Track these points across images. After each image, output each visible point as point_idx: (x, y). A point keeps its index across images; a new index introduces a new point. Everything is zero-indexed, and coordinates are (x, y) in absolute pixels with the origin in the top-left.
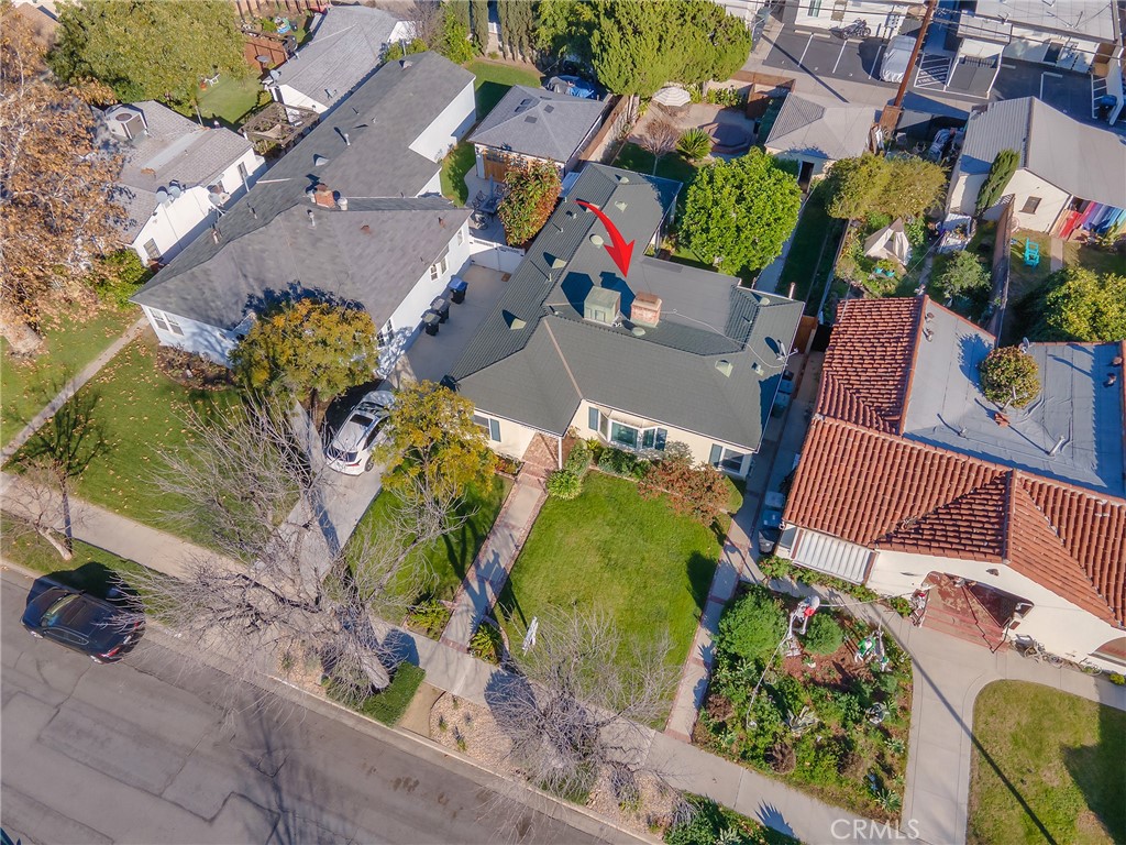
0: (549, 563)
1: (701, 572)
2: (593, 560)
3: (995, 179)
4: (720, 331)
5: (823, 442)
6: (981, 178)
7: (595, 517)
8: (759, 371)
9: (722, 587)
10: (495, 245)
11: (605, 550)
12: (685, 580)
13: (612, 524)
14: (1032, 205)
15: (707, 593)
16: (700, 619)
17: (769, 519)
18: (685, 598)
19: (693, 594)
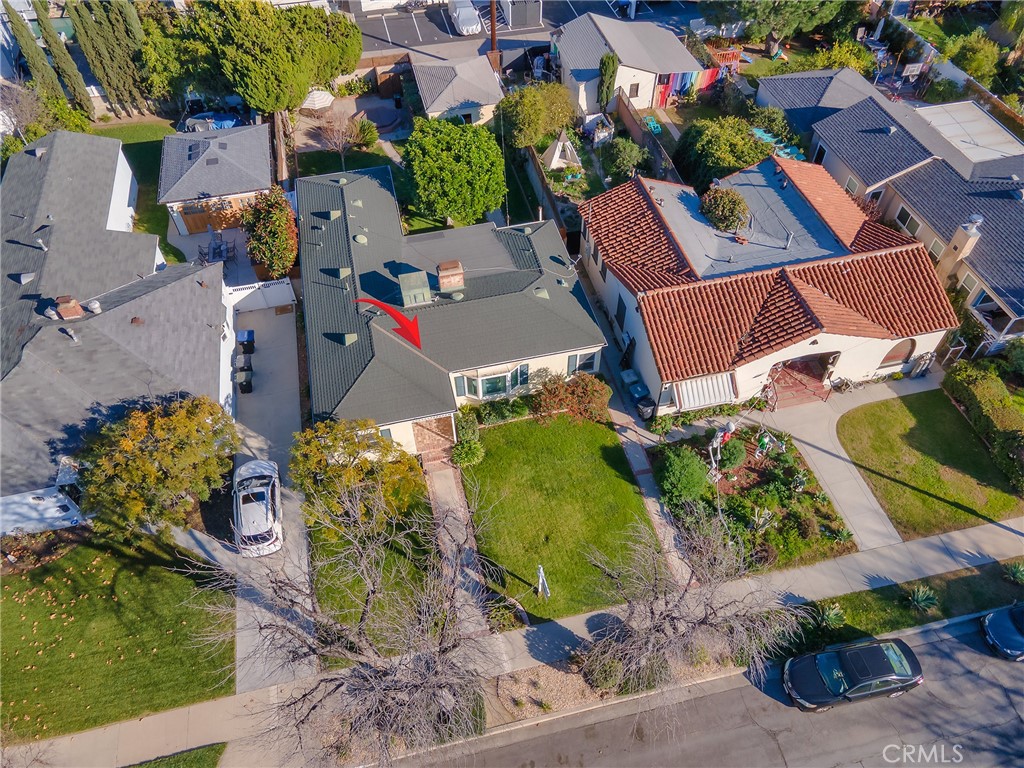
0: (503, 521)
1: (616, 458)
2: (535, 497)
3: (606, 78)
4: (512, 268)
5: (655, 311)
6: (596, 81)
7: (510, 465)
8: (565, 285)
9: (639, 462)
10: (256, 285)
11: (537, 484)
12: (611, 472)
13: (528, 462)
14: (635, 89)
15: (632, 473)
16: (640, 493)
17: (637, 392)
18: (620, 484)
19: (624, 479)
